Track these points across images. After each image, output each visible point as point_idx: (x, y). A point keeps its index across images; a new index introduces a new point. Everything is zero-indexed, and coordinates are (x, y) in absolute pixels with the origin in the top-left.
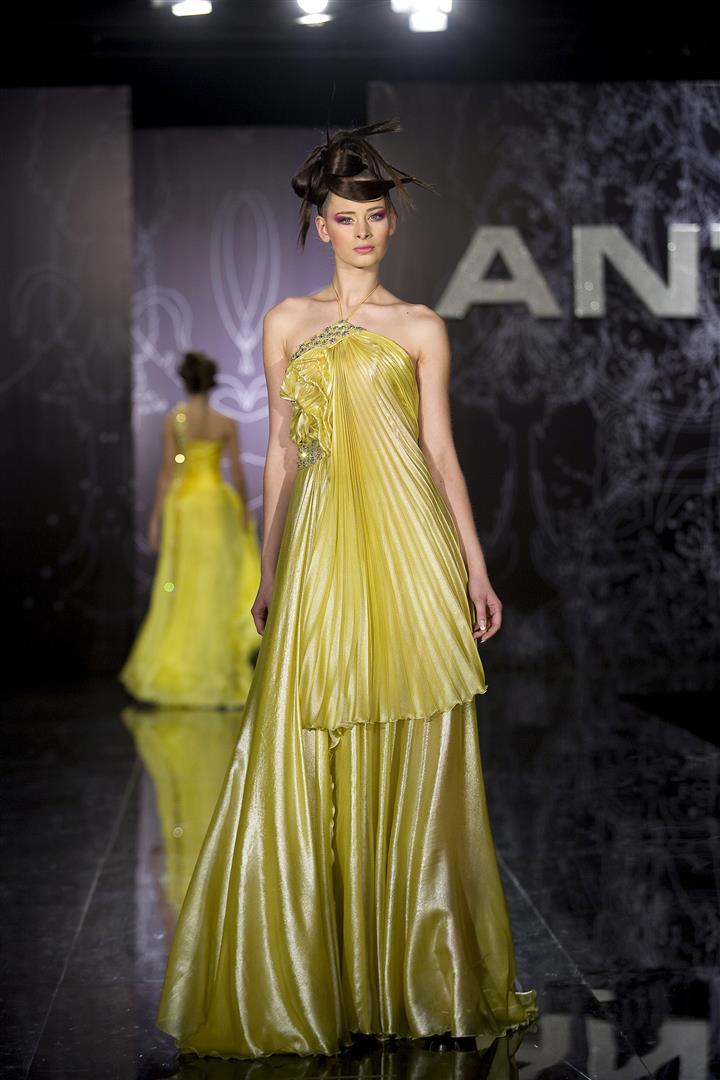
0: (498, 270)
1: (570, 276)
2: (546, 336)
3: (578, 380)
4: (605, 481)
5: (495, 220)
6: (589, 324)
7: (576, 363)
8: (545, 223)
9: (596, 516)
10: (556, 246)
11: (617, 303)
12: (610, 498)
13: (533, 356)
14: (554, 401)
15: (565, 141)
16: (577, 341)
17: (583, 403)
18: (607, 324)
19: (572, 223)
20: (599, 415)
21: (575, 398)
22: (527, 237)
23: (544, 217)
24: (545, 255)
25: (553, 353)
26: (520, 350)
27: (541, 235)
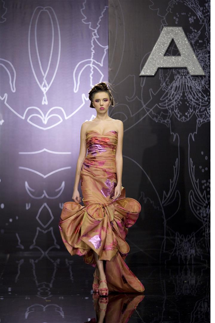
8: (197, 24)
10: (202, 37)
23: (197, 20)
24: (197, 42)
25: (200, 95)
26: (184, 93)
27: (196, 31)
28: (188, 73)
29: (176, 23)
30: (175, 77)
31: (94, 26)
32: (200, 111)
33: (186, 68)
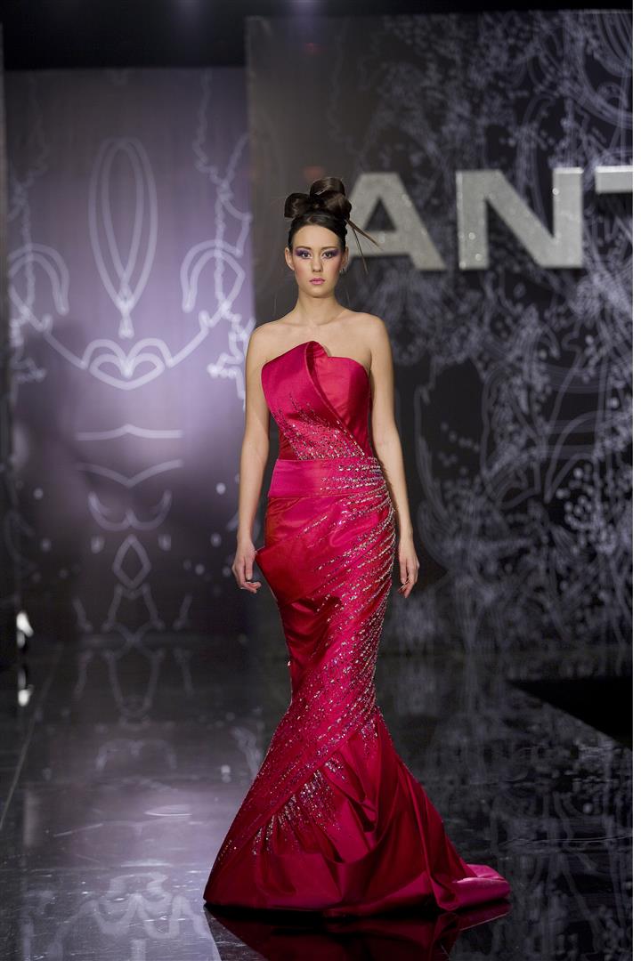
0: (381, 220)
1: (454, 224)
2: (430, 291)
3: (463, 338)
4: (492, 448)
5: (377, 167)
6: (473, 277)
7: (460, 320)
8: (427, 168)
9: (483, 485)
10: (438, 192)
11: (501, 253)
12: (497, 467)
13: (417, 313)
14: (439, 361)
15: (446, 78)
16: (461, 296)
17: (468, 361)
18: (491, 276)
19: (454, 169)
20: (485, 376)
21: (460, 358)
22: (409, 183)
23: (426, 161)
24: (428, 203)
25: (437, 310)
26: (405, 306)
27: (423, 180)
28: (411, 265)
29: (387, 163)
30: (388, 274)
31: (222, 175)
32: (438, 343)
33: (406, 257)
